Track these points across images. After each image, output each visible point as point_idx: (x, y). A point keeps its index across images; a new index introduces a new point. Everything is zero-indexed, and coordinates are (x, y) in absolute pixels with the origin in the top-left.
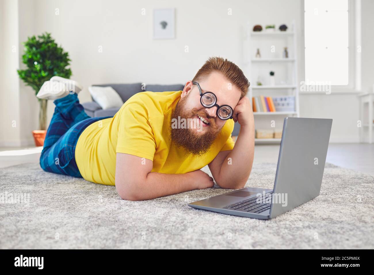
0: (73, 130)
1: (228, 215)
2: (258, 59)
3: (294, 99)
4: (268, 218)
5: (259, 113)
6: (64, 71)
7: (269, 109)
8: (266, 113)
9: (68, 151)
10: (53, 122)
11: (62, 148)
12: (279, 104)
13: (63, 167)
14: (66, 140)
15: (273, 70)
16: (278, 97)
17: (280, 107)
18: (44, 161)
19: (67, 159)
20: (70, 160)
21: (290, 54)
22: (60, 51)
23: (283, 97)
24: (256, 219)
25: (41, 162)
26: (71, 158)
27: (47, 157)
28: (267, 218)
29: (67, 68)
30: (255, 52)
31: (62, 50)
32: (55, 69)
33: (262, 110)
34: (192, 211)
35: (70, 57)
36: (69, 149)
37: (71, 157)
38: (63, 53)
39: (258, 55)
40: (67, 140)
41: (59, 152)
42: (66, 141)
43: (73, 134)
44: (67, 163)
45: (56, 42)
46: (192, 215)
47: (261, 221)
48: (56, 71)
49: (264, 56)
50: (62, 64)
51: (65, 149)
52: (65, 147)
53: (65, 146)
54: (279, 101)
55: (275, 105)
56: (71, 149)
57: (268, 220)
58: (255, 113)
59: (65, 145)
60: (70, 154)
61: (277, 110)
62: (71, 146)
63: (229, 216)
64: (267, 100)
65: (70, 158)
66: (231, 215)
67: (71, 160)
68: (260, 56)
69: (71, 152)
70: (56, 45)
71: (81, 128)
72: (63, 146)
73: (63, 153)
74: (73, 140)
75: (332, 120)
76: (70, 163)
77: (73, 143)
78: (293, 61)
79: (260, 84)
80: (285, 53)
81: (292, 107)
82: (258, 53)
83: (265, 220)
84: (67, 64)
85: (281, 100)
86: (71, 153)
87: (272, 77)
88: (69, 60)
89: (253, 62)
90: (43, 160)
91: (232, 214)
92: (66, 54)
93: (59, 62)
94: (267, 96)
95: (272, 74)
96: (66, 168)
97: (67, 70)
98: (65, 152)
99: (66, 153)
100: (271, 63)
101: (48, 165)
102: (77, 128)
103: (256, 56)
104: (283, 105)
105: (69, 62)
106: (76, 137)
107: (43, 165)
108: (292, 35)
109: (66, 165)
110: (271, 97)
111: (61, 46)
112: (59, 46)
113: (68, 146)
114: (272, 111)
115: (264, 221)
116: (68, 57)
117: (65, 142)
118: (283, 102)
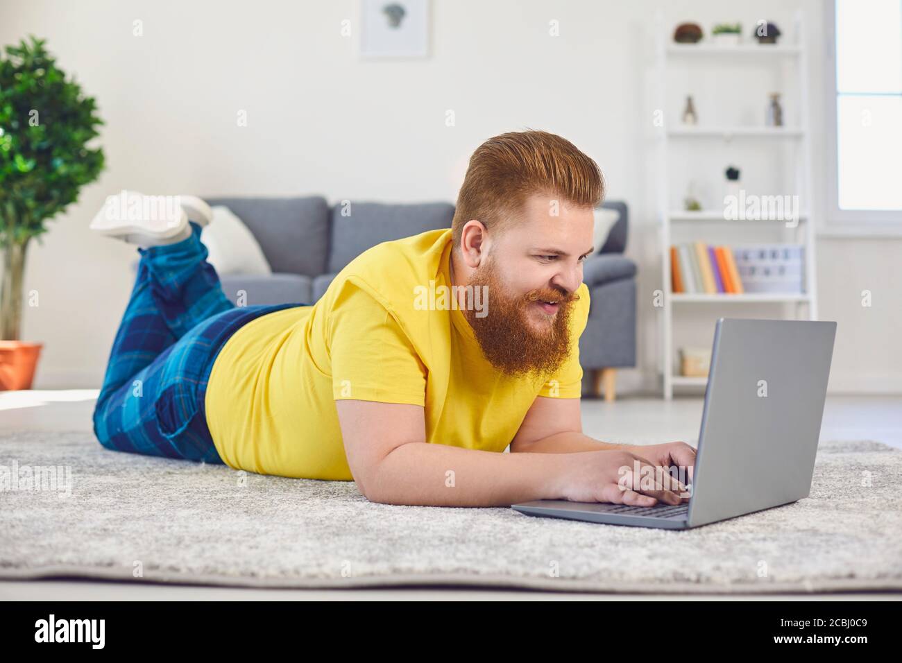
0: (197, 341)
1: (602, 523)
2: (688, 128)
3: (802, 253)
4: (685, 527)
5: (691, 295)
6: (83, 154)
7: (723, 286)
8: (712, 296)
9: (185, 395)
10: (131, 316)
11: (167, 386)
12: (753, 271)
13: (173, 436)
14: (180, 364)
15: (736, 164)
16: (754, 246)
17: (758, 278)
18: (109, 419)
19: (181, 415)
20: (191, 418)
21: (788, 116)
22: (72, 94)
23: (768, 247)
24: (659, 528)
25: (99, 426)
26: (193, 414)
27: (120, 408)
28: (681, 526)
29: (92, 145)
30: (681, 105)
31: (77, 89)
32: (56, 151)
33: (701, 287)
34: (522, 518)
35: (101, 112)
36: (188, 389)
37: (192, 409)
38: (80, 98)
39: (690, 117)
40: (182, 366)
41: (158, 396)
42: (180, 368)
43: (196, 350)
44: (182, 426)
45: (59, 65)
46: (524, 523)
47: (669, 533)
48: (60, 155)
49: (708, 121)
50: (78, 135)
51: (176, 388)
52: (178, 384)
53: (177, 381)
54: (754, 261)
55: (741, 271)
56: (193, 389)
57: (683, 530)
58: (679, 297)
59: (178, 379)
60: (191, 404)
61: (748, 288)
62: (192, 381)
63: (603, 525)
64: (715, 257)
65: (191, 413)
66: (607, 524)
67: (194, 418)
68: (695, 119)
69: (194, 398)
70: (61, 74)
71: (219, 335)
72: (171, 381)
73: (171, 398)
74: (198, 367)
75: (835, 324)
76: (189, 425)
77: (197, 372)
78: (798, 137)
79: (694, 207)
80: (772, 111)
81: (793, 278)
82: (690, 109)
83: (679, 530)
84: (92, 134)
85: (762, 255)
86: (192, 399)
87: (733, 185)
88: (97, 121)
89: (673, 137)
90: (106, 414)
91: (609, 522)
92: (89, 105)
93: (70, 130)
94: (716, 243)
95: (733, 174)
96: (179, 439)
97: (90, 153)
98: (177, 396)
99: (180, 399)
100: (729, 139)
101: (122, 430)
102: (208, 334)
103: (684, 120)
104: (767, 272)
105: (97, 128)
106: (206, 360)
107: (103, 430)
108: (796, 56)
109: (179, 431)
110: (730, 247)
111: (74, 77)
112: (68, 79)
113: (185, 381)
114: (733, 291)
115: (677, 532)
116: (94, 114)
117: (177, 371)
118: (768, 262)
